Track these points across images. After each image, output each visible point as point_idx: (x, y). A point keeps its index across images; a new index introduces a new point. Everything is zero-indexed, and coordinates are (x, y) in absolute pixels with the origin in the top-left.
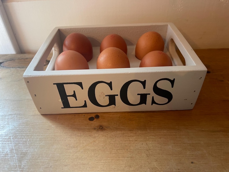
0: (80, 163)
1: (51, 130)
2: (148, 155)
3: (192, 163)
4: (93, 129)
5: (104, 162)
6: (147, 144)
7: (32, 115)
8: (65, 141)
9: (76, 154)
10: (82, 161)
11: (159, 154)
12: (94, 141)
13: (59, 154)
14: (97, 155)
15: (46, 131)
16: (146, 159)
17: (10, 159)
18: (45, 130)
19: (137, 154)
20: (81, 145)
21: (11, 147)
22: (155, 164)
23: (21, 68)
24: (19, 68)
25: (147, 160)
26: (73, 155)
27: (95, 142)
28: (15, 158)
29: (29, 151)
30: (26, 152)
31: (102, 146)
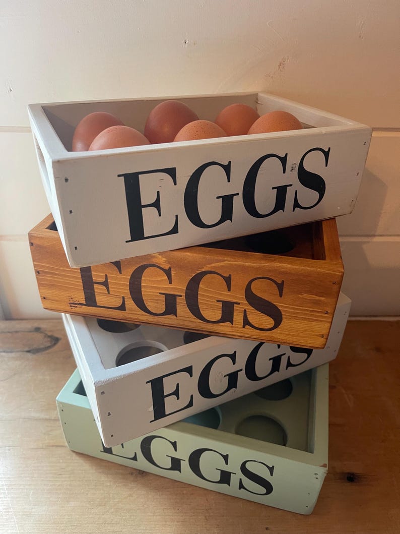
0: (110, 529)
1: (64, 476)
2: (207, 517)
3: (267, 529)
4: (129, 474)
5: (145, 528)
6: (207, 500)
7: (33, 449)
8: (87, 494)
9: (103, 516)
10: (112, 527)
11: (223, 516)
12: (130, 495)
13: (78, 516)
14: (135, 518)
15: (57, 478)
16: (204, 524)
17: (7, 522)
18: (55, 476)
19: (191, 516)
20: (111, 502)
21: (6, 503)
22: (215, 531)
23: (7, 352)
24: (4, 352)
25: (205, 526)
26: (99, 519)
27: (132, 497)
28: (14, 521)
29: (33, 510)
30: (30, 511)
31: (142, 502)
